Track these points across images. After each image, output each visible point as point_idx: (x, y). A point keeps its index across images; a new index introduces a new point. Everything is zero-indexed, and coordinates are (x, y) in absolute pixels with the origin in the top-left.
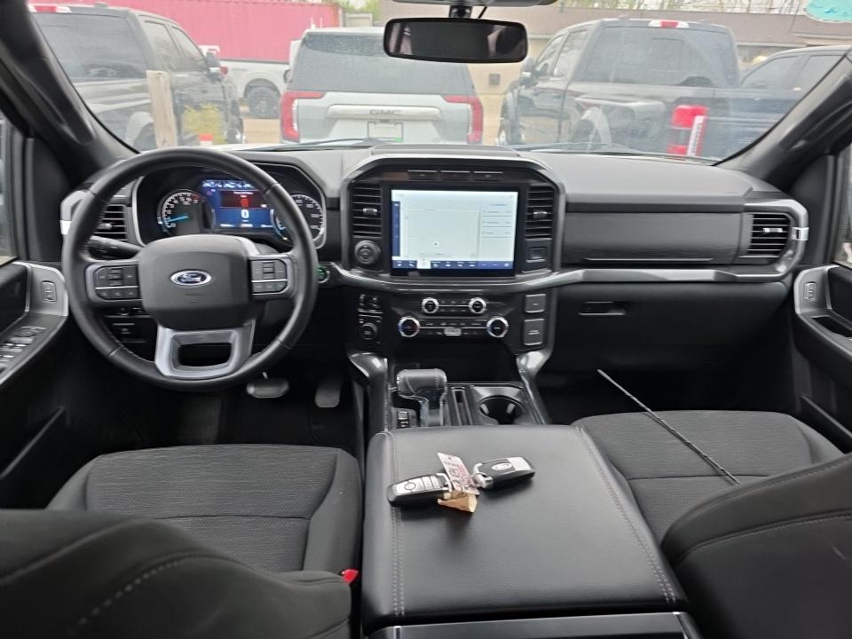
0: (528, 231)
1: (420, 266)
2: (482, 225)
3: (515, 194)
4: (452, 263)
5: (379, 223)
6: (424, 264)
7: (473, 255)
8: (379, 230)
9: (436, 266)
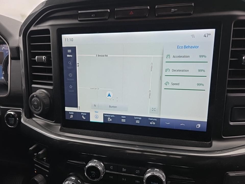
0: (231, 83)
1: (92, 119)
2: (164, 73)
3: (212, 32)
4: (127, 117)
5: (50, 71)
6: (97, 117)
7: (153, 110)
8: (50, 78)
9: (110, 120)
